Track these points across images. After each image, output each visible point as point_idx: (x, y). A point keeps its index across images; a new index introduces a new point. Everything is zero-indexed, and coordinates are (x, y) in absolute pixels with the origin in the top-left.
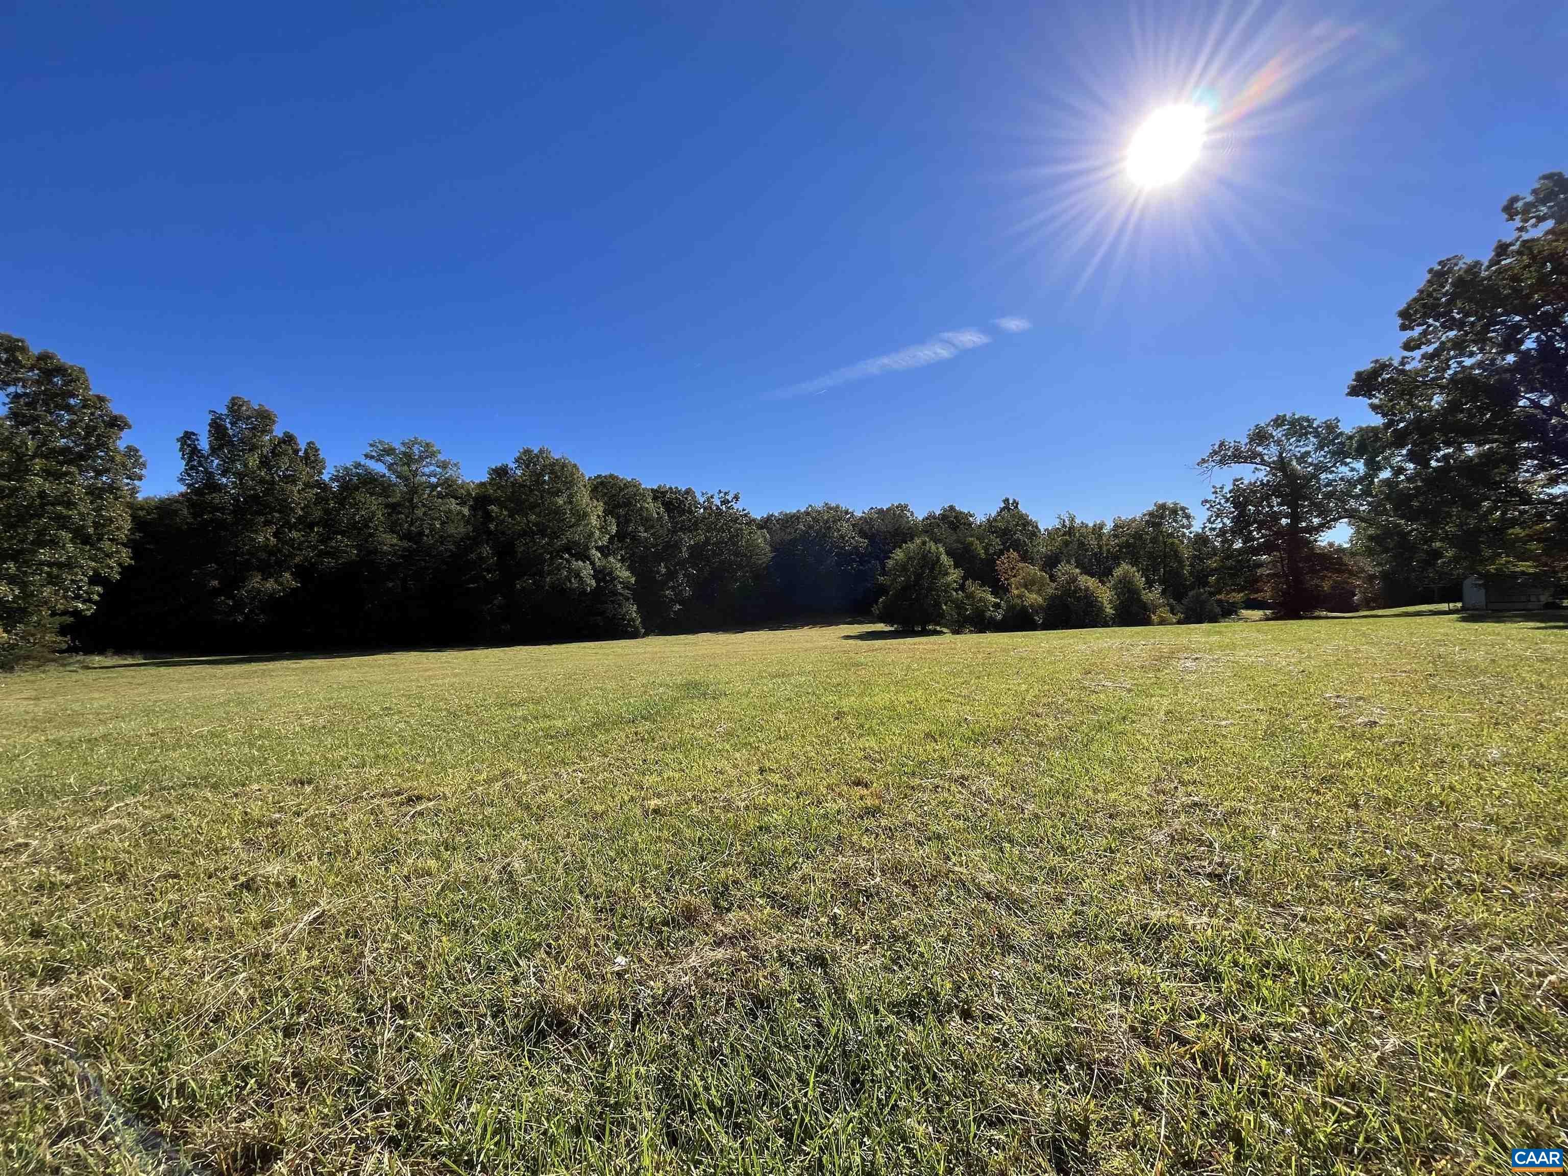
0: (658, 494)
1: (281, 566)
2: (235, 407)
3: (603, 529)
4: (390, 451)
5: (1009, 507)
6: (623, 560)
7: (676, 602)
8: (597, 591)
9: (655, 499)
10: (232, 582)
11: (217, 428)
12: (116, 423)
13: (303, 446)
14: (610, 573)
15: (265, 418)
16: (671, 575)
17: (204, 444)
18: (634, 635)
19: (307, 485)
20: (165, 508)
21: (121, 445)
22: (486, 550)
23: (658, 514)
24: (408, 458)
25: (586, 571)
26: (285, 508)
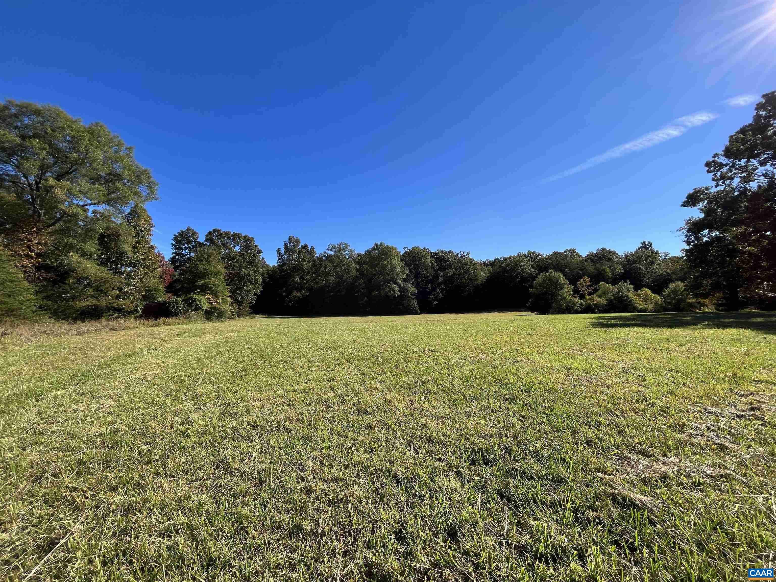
0: (433, 255)
1: (302, 288)
2: (290, 238)
3: (403, 272)
4: (334, 247)
5: (646, 246)
6: (413, 284)
7: (435, 300)
8: (401, 296)
9: (431, 257)
10: (289, 293)
11: (286, 246)
12: (260, 252)
13: (310, 248)
14: (406, 289)
15: (298, 241)
16: (434, 289)
17: (283, 251)
18: (416, 313)
19: (309, 262)
20: (274, 270)
21: (261, 257)
22: (361, 281)
23: (432, 263)
24: (339, 249)
25: (396, 288)
26: (302, 270)
